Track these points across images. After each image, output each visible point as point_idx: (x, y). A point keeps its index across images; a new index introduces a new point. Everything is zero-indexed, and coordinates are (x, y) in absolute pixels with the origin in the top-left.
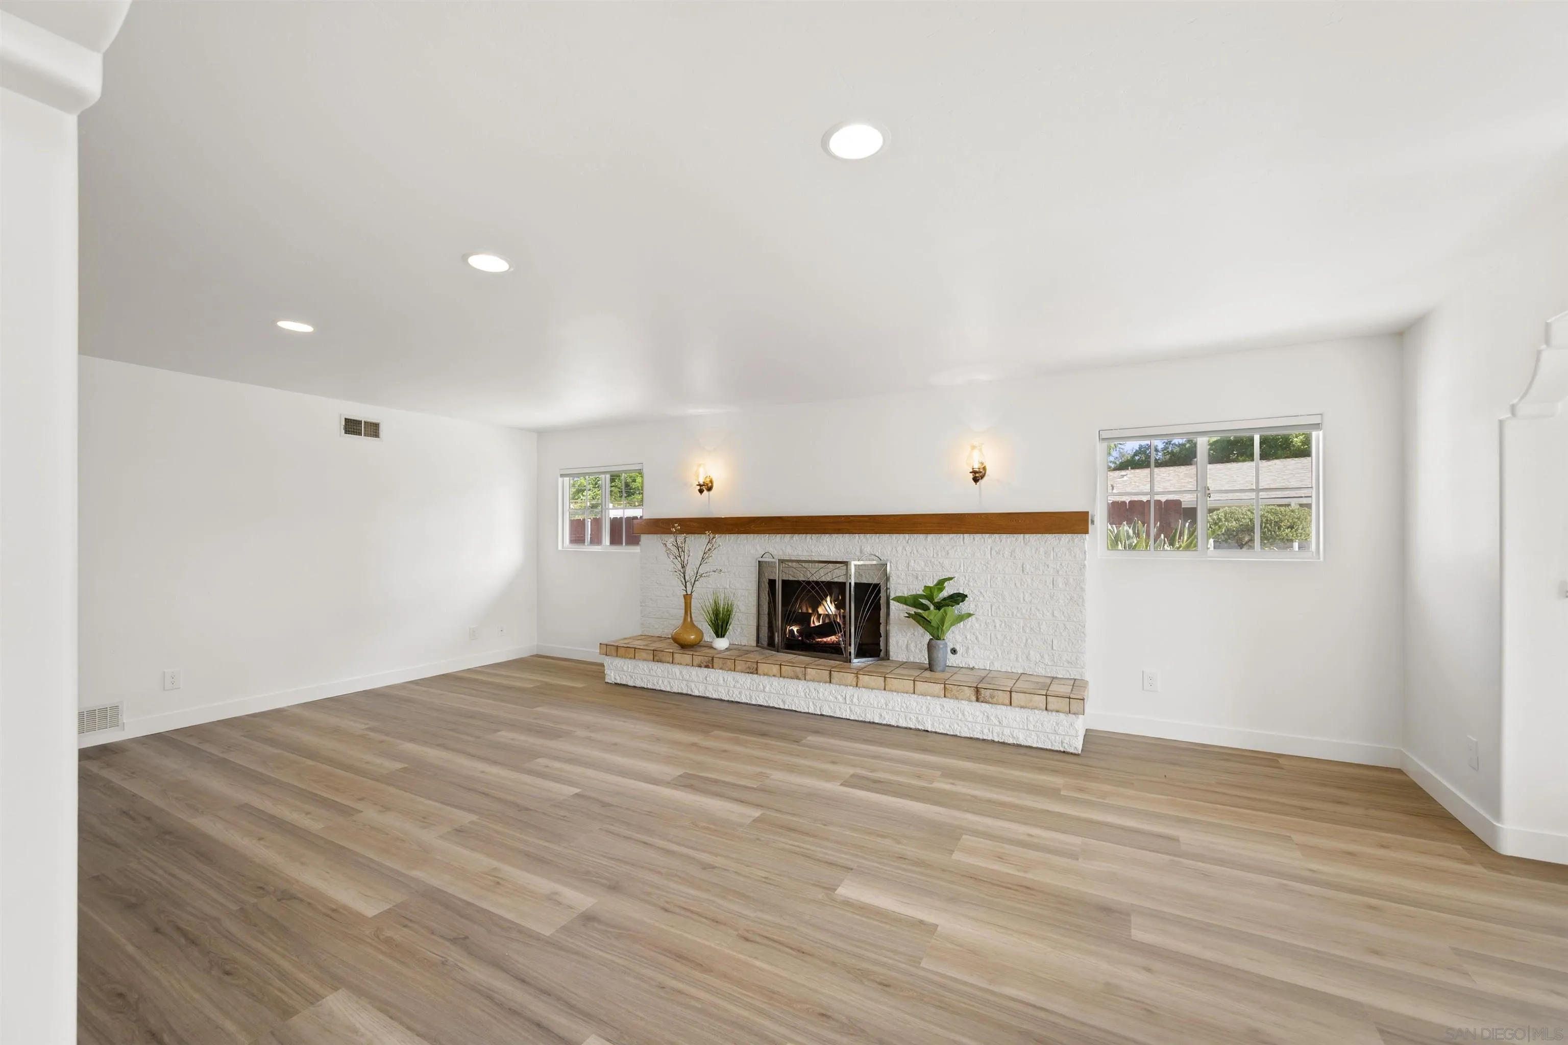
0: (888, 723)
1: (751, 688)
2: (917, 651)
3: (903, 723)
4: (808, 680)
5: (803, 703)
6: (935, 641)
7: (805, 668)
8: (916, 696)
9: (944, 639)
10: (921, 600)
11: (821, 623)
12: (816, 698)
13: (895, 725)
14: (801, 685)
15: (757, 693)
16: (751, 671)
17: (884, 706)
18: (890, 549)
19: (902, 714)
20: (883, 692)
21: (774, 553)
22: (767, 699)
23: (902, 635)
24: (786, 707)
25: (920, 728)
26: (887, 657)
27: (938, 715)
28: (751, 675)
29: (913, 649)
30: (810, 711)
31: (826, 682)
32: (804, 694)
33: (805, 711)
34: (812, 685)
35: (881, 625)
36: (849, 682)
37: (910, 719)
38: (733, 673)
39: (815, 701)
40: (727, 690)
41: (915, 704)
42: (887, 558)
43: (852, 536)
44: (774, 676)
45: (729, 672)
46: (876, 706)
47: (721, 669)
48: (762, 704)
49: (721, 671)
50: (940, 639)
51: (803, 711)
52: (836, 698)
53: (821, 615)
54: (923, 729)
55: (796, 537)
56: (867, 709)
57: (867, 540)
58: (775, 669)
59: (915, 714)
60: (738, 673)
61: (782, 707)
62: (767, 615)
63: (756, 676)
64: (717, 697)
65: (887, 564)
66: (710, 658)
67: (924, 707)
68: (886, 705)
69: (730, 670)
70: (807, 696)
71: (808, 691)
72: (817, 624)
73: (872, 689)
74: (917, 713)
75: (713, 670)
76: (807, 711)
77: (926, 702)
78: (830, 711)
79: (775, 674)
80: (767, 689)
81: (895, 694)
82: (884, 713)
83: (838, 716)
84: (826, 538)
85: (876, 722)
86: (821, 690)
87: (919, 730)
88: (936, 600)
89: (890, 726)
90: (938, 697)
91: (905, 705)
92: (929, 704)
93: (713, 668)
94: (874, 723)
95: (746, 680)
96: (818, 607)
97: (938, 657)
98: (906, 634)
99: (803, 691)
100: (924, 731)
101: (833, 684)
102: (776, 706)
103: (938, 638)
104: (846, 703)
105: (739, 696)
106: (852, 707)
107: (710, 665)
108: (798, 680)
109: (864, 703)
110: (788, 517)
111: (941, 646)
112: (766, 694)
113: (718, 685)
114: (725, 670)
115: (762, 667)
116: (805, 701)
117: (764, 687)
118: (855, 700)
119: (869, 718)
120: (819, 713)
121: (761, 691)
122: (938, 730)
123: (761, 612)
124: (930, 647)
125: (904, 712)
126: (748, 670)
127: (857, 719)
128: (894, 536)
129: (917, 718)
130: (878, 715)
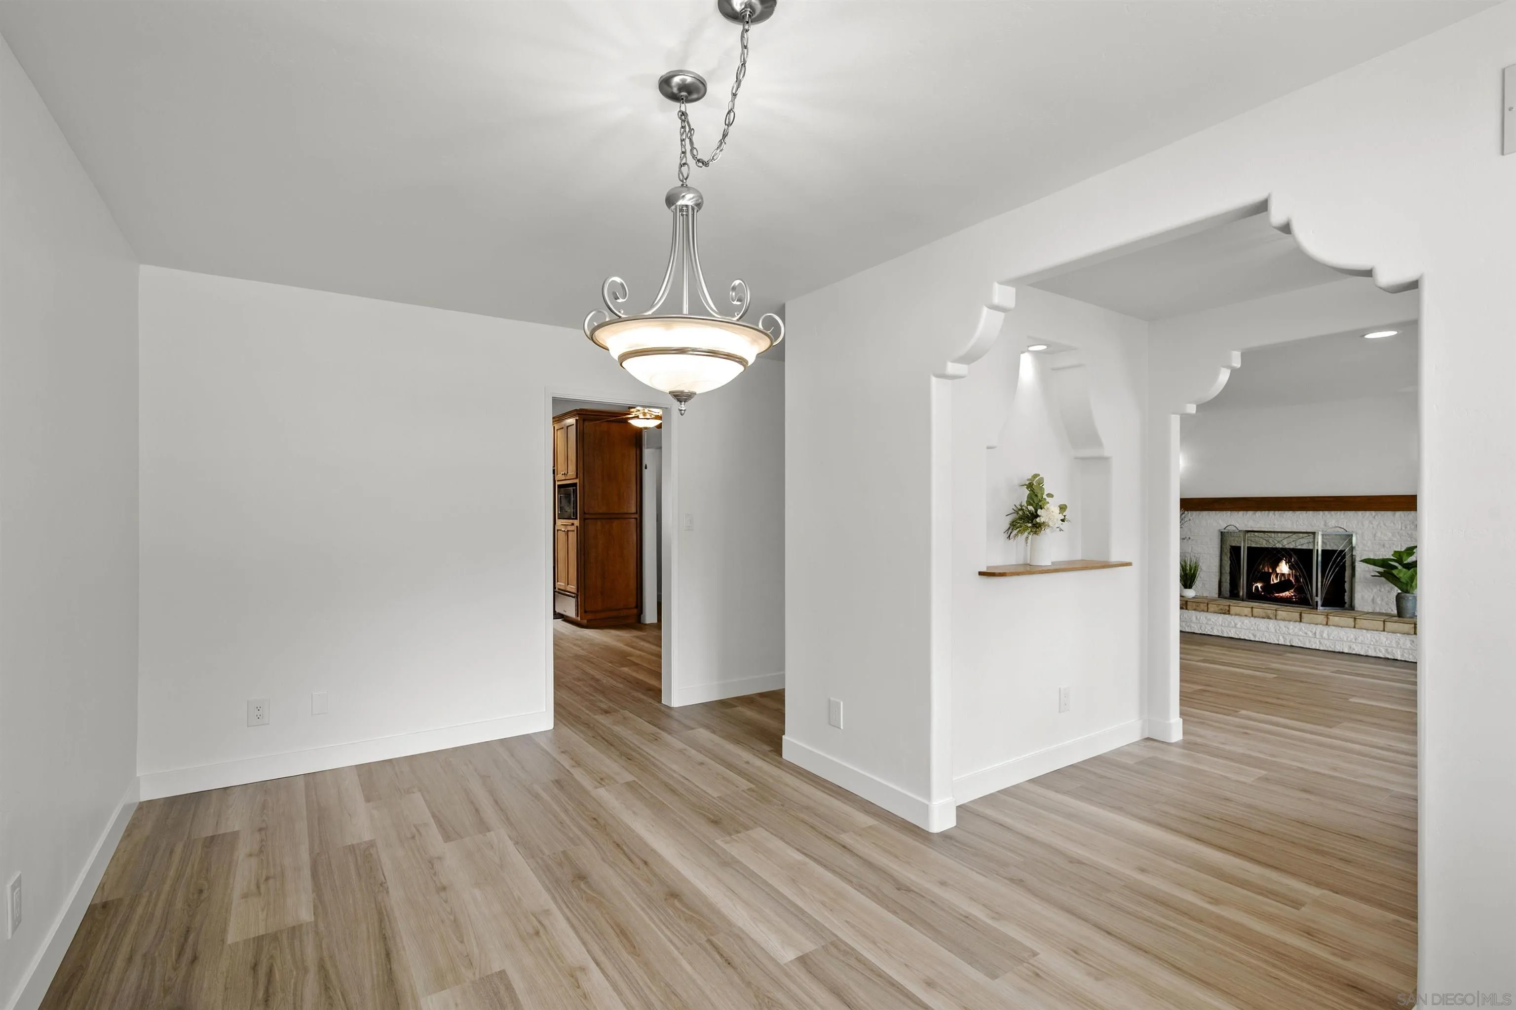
0: (1358, 653)
1: (1223, 625)
2: (1384, 604)
3: (1371, 653)
4: (1278, 620)
5: (1273, 636)
6: (1403, 595)
7: (1276, 610)
8: (1385, 633)
9: (1413, 593)
10: (1390, 562)
11: (1278, 581)
12: (1287, 633)
13: (1365, 655)
14: (1272, 624)
15: (1229, 628)
16: (1224, 612)
17: (1354, 641)
18: (1356, 523)
19: (1372, 647)
20: (1353, 629)
21: (1237, 526)
22: (1237, 633)
23: (1368, 591)
24: (1257, 639)
25: (1390, 657)
26: (1352, 608)
27: (1408, 647)
28: (1222, 615)
29: (1379, 602)
30: (1280, 643)
31: (1296, 621)
32: (1274, 630)
33: (1275, 643)
34: (1282, 624)
35: (1346, 583)
36: (1319, 621)
37: (1379, 650)
38: (1205, 613)
39: (1285, 635)
40: (1199, 626)
41: (1385, 640)
42: (1353, 530)
43: (1316, 513)
44: (1246, 616)
45: (1202, 613)
46: (1345, 639)
47: (1195, 610)
48: (1233, 636)
49: (1193, 612)
50: (1409, 593)
51: (1273, 642)
52: (1306, 634)
53: (1278, 574)
54: (1393, 658)
55: (1258, 514)
56: (1337, 642)
57: (1332, 515)
58: (1247, 611)
59: (1385, 646)
60: (1210, 613)
61: (1252, 639)
62: (1229, 575)
63: (1227, 616)
64: (1190, 631)
65: (1352, 535)
66: (1184, 602)
67: (1394, 642)
68: (1356, 639)
69: (1203, 611)
70: (1277, 631)
71: (1278, 628)
72: (1275, 581)
73: (1342, 627)
74: (1386, 646)
75: (1187, 611)
76: (1277, 642)
77: (1396, 638)
78: (1300, 643)
79: (1247, 614)
80: (1238, 626)
81: (1365, 631)
82: (1354, 646)
83: (1308, 647)
84: (1289, 514)
85: (1346, 652)
86: (1291, 627)
87: (1388, 659)
88: (1405, 562)
89: (1359, 655)
90: (1408, 634)
91: (1374, 640)
92: (1399, 639)
93: (1187, 609)
94: (1343, 653)
95: (1220, 619)
96: (1276, 567)
97: (1407, 607)
98: (1372, 590)
99: (1274, 628)
100: (1394, 659)
101: (1303, 622)
102: (1247, 638)
103: (1407, 592)
104: (1316, 637)
105: (1211, 630)
106: (1322, 641)
107: (1184, 607)
108: (1268, 620)
109: (1333, 637)
110: (1252, 498)
111: (1410, 598)
112: (1237, 629)
113: (1191, 621)
114: (1198, 611)
115: (1233, 610)
116: (1276, 635)
117: (1236, 624)
118: (1325, 635)
119: (1338, 649)
120: (1289, 645)
121: (1233, 627)
122: (1407, 660)
123: (1223, 571)
124: (1399, 598)
125: (1373, 645)
126: (1221, 611)
127: (1326, 649)
128: (1360, 513)
129: (1387, 650)
130: (1347, 647)
